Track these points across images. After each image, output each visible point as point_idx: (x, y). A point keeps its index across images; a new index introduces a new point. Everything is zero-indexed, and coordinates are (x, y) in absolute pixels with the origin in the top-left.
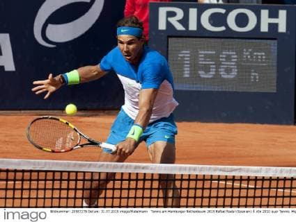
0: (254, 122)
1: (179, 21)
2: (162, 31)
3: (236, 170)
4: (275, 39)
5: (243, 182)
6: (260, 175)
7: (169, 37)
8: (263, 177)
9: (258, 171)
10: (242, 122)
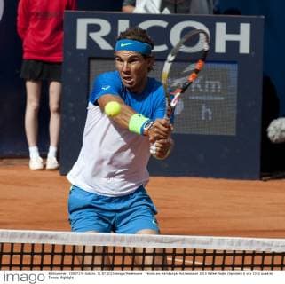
0: (205, 176)
1: (105, 38)
2: (82, 50)
3: (178, 241)
4: (235, 62)
5: (187, 257)
6: (210, 248)
7: (90, 59)
8: (215, 251)
9: (207, 243)
10: (189, 176)
